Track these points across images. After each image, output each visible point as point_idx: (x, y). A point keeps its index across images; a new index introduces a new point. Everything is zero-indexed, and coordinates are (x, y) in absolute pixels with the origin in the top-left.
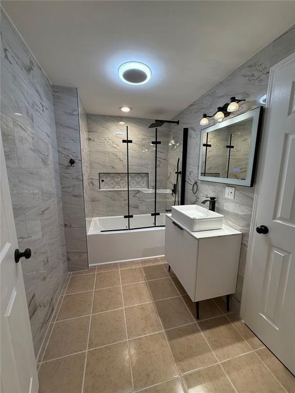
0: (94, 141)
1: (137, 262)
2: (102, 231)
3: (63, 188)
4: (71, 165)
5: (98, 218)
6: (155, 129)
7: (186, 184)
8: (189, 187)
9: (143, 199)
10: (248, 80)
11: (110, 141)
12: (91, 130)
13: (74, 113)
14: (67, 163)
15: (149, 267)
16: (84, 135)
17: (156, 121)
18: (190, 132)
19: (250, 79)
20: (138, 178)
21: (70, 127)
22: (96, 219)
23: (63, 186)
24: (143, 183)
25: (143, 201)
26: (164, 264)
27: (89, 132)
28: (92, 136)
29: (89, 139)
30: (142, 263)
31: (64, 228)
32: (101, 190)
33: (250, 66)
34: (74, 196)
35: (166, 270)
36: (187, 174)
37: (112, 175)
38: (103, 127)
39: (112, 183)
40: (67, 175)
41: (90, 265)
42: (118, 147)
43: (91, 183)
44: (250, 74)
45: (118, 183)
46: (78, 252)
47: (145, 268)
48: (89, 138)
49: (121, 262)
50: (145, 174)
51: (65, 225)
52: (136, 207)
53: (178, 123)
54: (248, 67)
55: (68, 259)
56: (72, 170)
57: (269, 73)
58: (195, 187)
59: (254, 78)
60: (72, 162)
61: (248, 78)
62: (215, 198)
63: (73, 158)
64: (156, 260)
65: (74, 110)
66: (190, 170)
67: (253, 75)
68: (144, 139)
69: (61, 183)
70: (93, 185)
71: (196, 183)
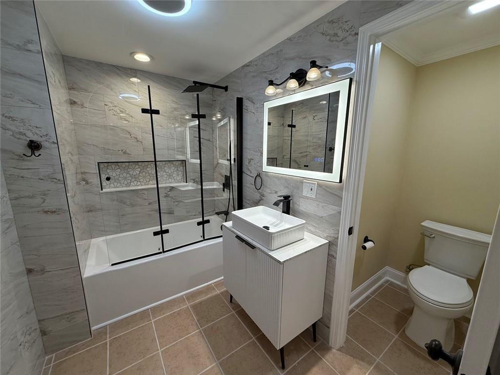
0: (82, 106)
1: (181, 300)
2: (113, 265)
3: (16, 199)
4: (33, 153)
5: (104, 238)
6: (196, 96)
7: (244, 176)
8: (248, 181)
9: (180, 199)
10: (330, 40)
11: (116, 109)
12: (75, 86)
13: (30, 47)
14: (21, 148)
15: (201, 303)
16: (58, 95)
17: (194, 82)
18: (246, 104)
19: (332, 39)
20: (169, 168)
21: (21, 75)
22: (99, 242)
23: (14, 195)
24: (178, 175)
25: (181, 201)
26: (222, 293)
27: (70, 89)
28: (78, 97)
29: (73, 103)
30: (188, 299)
31: (25, 278)
32: (104, 190)
33: (332, 22)
34: (46, 212)
35: (227, 302)
36: (245, 162)
37: (124, 165)
38: (100, 83)
39: (125, 178)
40: (24, 173)
41: (93, 328)
42: (130, 119)
43: (84, 180)
44: (332, 32)
45: (136, 178)
46: (66, 314)
47: (194, 307)
48: (70, 99)
49: (154, 307)
50: (180, 162)
51: (29, 271)
52: (171, 213)
53: (226, 89)
54: (329, 22)
55: (44, 333)
56: (35, 162)
57: (358, 34)
58: (258, 180)
59: (338, 39)
60: (34, 146)
61: (328, 37)
62: (289, 197)
63: (35, 138)
64: (209, 289)
65: (30, 42)
66: (249, 157)
67: (336, 35)
68: (175, 109)
69: (9, 191)
70: (87, 183)
71: (259, 175)
